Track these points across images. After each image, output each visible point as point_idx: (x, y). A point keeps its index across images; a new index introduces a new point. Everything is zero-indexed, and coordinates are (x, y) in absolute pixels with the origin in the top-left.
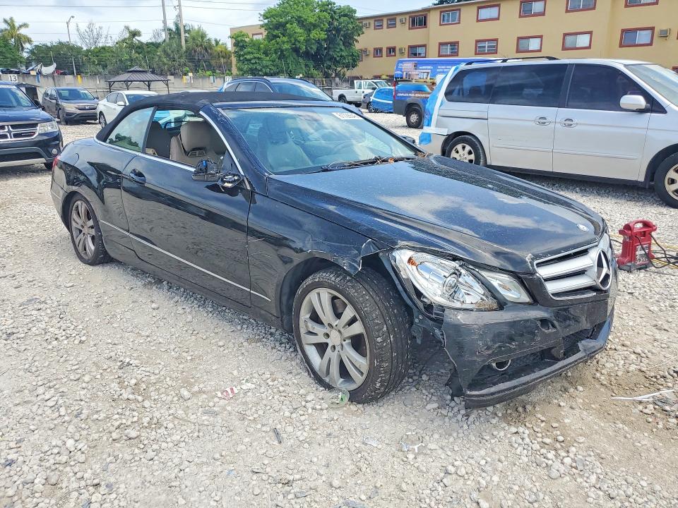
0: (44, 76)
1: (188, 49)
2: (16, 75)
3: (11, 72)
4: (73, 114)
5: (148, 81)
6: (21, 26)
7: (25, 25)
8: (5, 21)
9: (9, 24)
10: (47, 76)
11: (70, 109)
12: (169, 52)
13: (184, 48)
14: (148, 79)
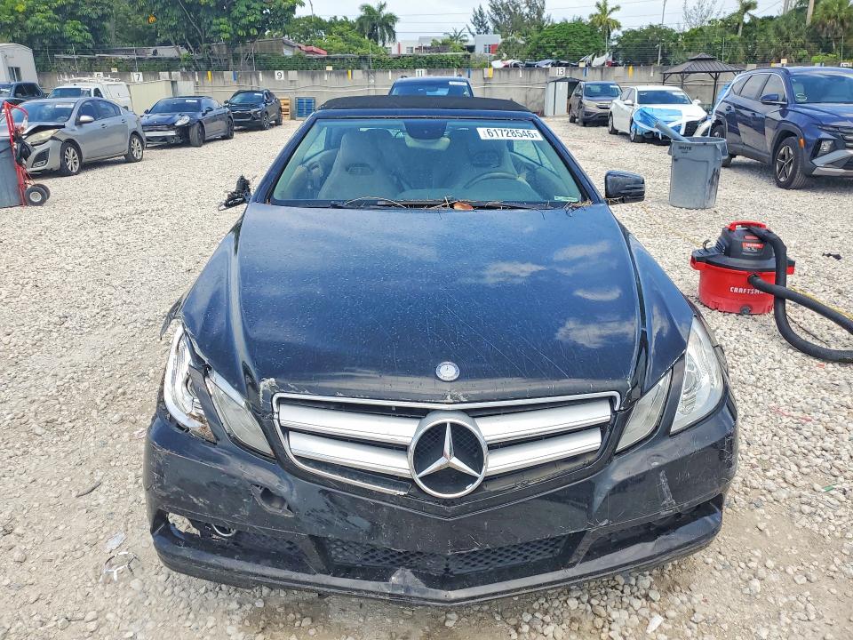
0: (593, 68)
1: (813, 22)
2: (564, 68)
3: (560, 65)
4: (592, 113)
5: (716, 72)
6: (613, 10)
7: (618, 8)
8: (598, 5)
9: (601, 9)
10: (595, 69)
11: (591, 108)
12: (784, 28)
13: (809, 22)
14: (717, 70)
